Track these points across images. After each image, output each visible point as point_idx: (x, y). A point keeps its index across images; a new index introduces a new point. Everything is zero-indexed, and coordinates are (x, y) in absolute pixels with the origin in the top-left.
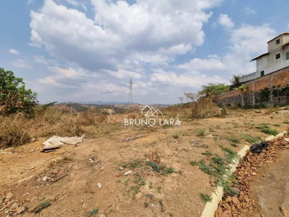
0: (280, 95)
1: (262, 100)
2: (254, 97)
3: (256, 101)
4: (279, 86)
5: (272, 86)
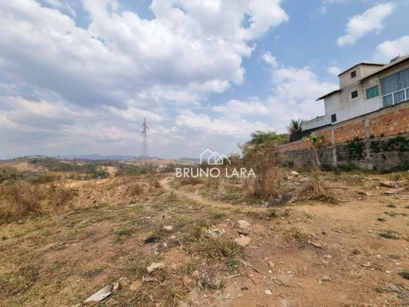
1: (351, 157)
2: (334, 152)
3: (339, 159)
4: (382, 136)
5: (368, 136)
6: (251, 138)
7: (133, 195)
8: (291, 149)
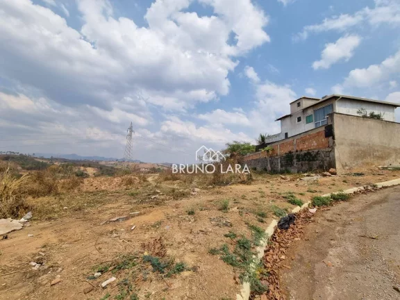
0: (303, 160)
1: (287, 165)
2: (279, 160)
3: (282, 166)
4: (301, 151)
5: (295, 150)
6: (226, 148)
7: (127, 185)
8: (255, 157)
